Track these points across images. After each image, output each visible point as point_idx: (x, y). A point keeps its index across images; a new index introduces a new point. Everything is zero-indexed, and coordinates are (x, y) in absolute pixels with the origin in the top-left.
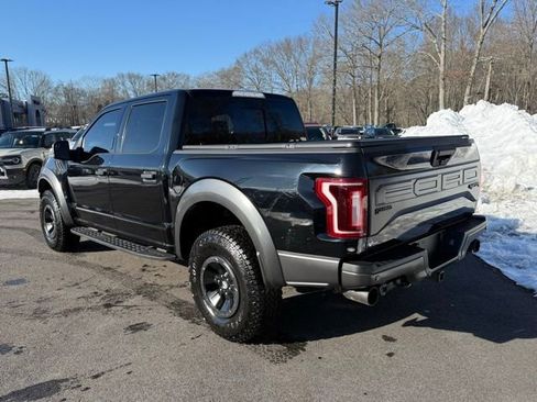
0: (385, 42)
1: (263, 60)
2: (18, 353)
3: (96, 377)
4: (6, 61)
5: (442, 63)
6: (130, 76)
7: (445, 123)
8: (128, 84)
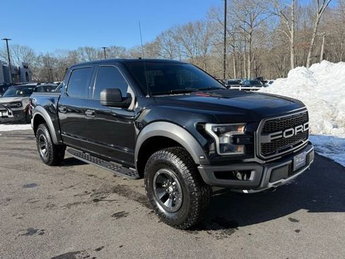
0: (254, 23)
1: (174, 37)
2: (41, 234)
3: (99, 249)
4: (7, 40)
5: (292, 37)
6: (87, 49)
7: (301, 75)
8: (85, 54)
